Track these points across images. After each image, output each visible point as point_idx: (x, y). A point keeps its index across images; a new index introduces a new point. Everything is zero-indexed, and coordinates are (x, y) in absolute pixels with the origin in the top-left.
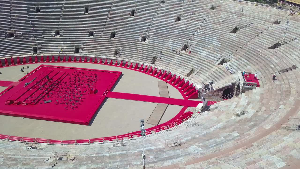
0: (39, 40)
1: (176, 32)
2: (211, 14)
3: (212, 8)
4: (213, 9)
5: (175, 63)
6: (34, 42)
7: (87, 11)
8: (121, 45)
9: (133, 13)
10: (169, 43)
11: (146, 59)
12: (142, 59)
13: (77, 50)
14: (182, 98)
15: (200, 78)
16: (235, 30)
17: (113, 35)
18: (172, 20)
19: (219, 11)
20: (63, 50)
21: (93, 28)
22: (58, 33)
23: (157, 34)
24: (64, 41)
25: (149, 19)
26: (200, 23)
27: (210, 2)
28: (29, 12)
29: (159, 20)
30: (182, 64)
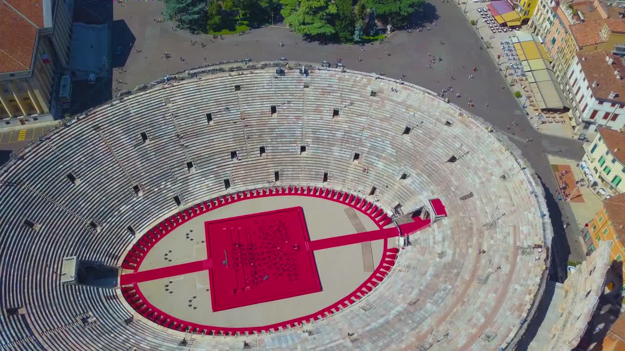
0: (174, 184)
1: (339, 134)
2: (375, 105)
3: (373, 94)
4: (374, 96)
5: (352, 179)
6: (170, 189)
7: (209, 117)
8: (280, 164)
9: (274, 110)
10: (336, 151)
11: (316, 179)
12: (311, 179)
13: (227, 184)
14: (377, 228)
15: (386, 198)
16: (407, 131)
17: (262, 150)
18: (328, 116)
19: (383, 99)
20: (211, 190)
21: (233, 146)
22: (190, 165)
23: (317, 140)
24: (205, 175)
25: (298, 118)
26: (364, 119)
27: (368, 84)
28: (135, 146)
29: (311, 119)
30: (360, 180)
